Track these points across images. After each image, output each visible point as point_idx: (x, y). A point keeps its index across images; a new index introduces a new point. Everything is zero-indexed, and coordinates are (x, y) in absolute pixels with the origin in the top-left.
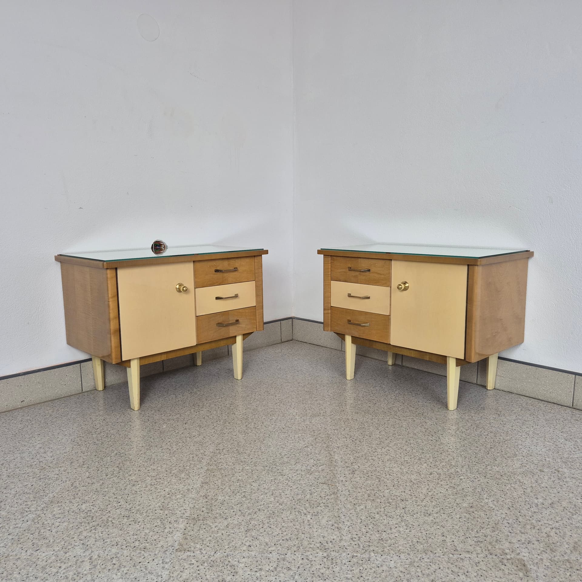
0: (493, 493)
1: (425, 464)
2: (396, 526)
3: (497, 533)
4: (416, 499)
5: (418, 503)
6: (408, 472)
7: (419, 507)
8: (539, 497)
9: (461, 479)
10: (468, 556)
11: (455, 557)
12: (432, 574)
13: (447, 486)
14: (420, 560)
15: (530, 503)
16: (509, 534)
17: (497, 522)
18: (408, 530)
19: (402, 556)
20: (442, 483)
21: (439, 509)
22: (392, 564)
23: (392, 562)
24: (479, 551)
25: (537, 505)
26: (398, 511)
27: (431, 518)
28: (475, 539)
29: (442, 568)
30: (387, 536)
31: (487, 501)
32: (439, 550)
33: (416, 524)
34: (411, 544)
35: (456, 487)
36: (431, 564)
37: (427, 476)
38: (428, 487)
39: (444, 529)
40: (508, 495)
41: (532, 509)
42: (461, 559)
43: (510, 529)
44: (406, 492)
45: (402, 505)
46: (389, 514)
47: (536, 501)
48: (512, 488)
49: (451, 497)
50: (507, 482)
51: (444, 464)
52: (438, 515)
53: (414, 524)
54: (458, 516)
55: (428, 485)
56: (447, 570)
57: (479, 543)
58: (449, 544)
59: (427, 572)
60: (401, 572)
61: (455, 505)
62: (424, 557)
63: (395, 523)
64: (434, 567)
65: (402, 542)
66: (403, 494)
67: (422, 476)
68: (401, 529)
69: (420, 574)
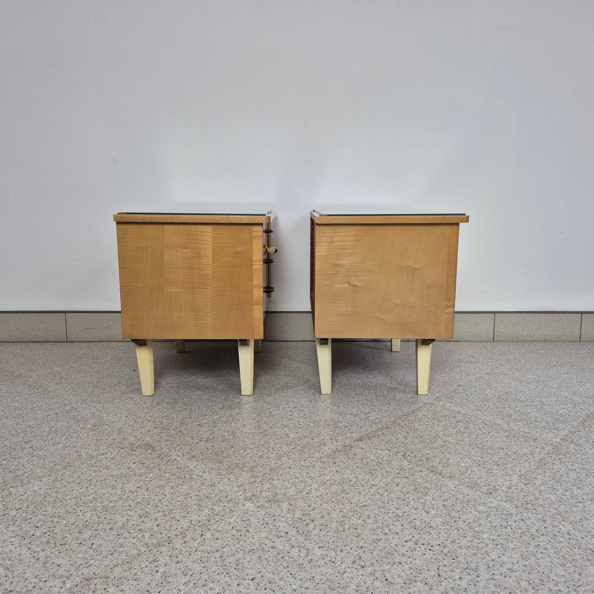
0: (110, 412)
1: (40, 411)
2: (28, 462)
3: (122, 434)
4: (41, 437)
5: (44, 439)
6: (24, 421)
7: (46, 442)
8: (147, 402)
9: (79, 411)
10: (104, 457)
11: (93, 461)
12: (77, 479)
13: (68, 419)
14: (62, 475)
15: (142, 408)
16: (132, 432)
17: (120, 428)
18: (42, 460)
19: (44, 479)
20: (62, 418)
21: (66, 436)
22: (36, 488)
23: (36, 486)
24: (112, 451)
25: (147, 408)
26: (26, 451)
27: (61, 445)
28: (106, 445)
29: (84, 473)
30: (22, 471)
31: (107, 418)
32: (77, 463)
33: (48, 454)
34: (49, 468)
35: (76, 417)
36: (73, 474)
37: (45, 418)
38: (49, 426)
39: (76, 448)
40: (123, 408)
41: (145, 411)
42: (99, 461)
43: (132, 429)
44: (28, 435)
45: (27, 446)
46: (17, 457)
47: (146, 405)
48: (125, 404)
49: (74, 425)
50: (119, 401)
51: (58, 405)
52: (66, 441)
53: (46, 455)
54: (86, 435)
55: (49, 424)
56: (89, 472)
57: (110, 446)
58: (84, 456)
59: (72, 480)
60: (47, 489)
61: (80, 429)
62: (65, 472)
63: (26, 460)
64: (76, 475)
65: (38, 470)
66: (25, 438)
67: (40, 420)
68: (35, 462)
69: (66, 484)
